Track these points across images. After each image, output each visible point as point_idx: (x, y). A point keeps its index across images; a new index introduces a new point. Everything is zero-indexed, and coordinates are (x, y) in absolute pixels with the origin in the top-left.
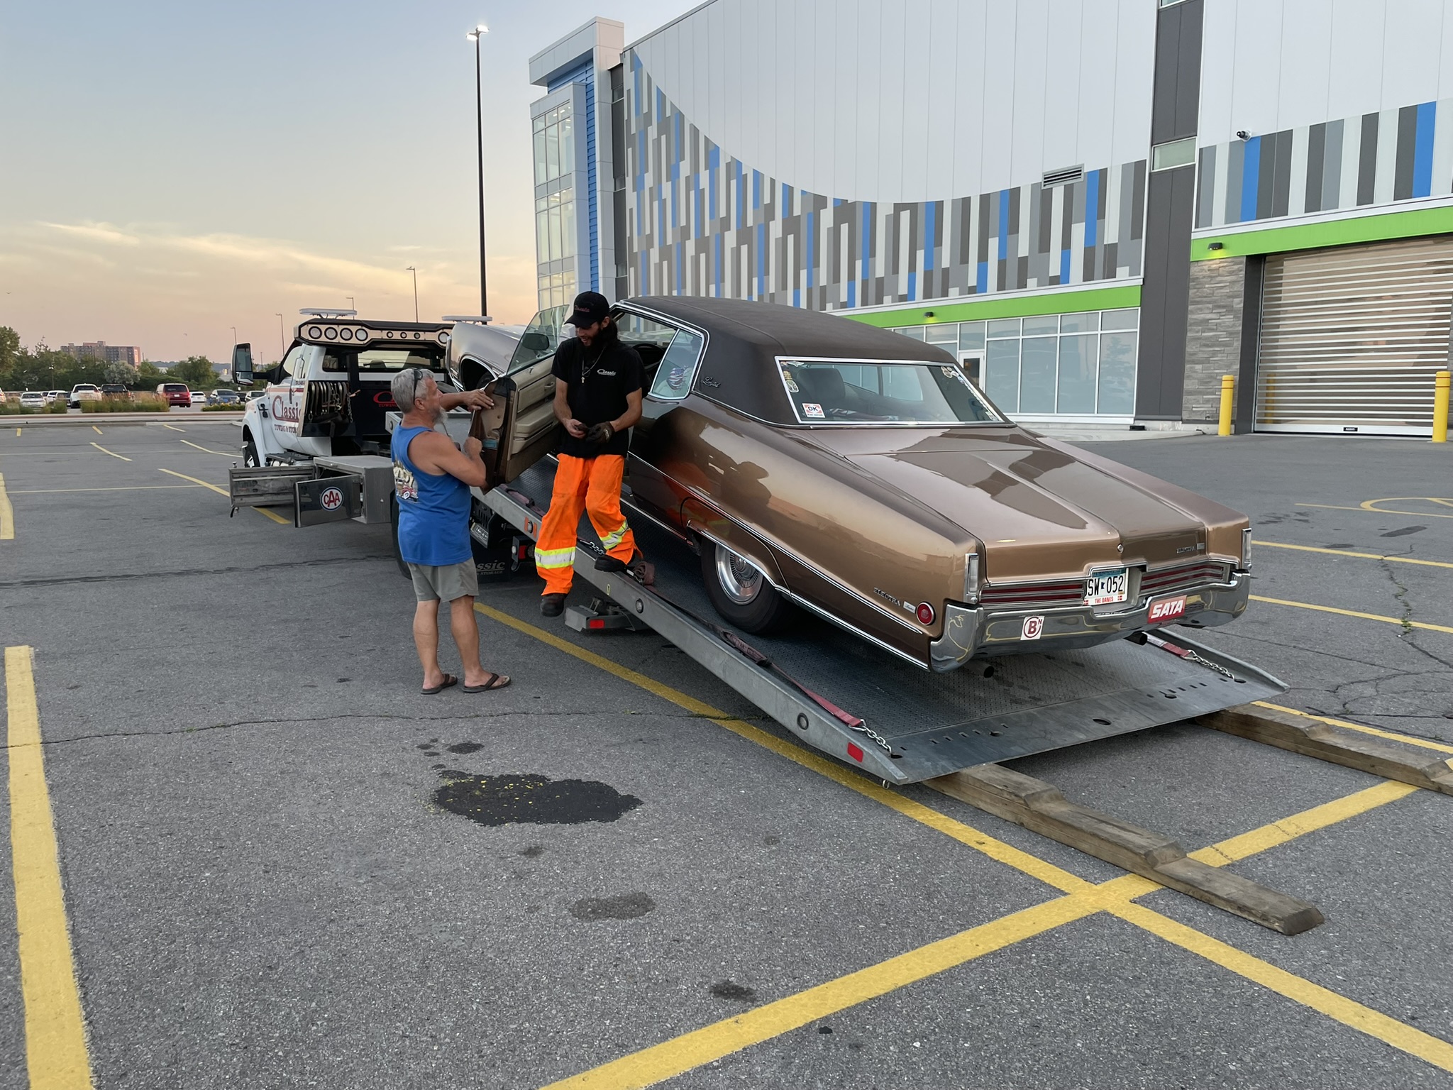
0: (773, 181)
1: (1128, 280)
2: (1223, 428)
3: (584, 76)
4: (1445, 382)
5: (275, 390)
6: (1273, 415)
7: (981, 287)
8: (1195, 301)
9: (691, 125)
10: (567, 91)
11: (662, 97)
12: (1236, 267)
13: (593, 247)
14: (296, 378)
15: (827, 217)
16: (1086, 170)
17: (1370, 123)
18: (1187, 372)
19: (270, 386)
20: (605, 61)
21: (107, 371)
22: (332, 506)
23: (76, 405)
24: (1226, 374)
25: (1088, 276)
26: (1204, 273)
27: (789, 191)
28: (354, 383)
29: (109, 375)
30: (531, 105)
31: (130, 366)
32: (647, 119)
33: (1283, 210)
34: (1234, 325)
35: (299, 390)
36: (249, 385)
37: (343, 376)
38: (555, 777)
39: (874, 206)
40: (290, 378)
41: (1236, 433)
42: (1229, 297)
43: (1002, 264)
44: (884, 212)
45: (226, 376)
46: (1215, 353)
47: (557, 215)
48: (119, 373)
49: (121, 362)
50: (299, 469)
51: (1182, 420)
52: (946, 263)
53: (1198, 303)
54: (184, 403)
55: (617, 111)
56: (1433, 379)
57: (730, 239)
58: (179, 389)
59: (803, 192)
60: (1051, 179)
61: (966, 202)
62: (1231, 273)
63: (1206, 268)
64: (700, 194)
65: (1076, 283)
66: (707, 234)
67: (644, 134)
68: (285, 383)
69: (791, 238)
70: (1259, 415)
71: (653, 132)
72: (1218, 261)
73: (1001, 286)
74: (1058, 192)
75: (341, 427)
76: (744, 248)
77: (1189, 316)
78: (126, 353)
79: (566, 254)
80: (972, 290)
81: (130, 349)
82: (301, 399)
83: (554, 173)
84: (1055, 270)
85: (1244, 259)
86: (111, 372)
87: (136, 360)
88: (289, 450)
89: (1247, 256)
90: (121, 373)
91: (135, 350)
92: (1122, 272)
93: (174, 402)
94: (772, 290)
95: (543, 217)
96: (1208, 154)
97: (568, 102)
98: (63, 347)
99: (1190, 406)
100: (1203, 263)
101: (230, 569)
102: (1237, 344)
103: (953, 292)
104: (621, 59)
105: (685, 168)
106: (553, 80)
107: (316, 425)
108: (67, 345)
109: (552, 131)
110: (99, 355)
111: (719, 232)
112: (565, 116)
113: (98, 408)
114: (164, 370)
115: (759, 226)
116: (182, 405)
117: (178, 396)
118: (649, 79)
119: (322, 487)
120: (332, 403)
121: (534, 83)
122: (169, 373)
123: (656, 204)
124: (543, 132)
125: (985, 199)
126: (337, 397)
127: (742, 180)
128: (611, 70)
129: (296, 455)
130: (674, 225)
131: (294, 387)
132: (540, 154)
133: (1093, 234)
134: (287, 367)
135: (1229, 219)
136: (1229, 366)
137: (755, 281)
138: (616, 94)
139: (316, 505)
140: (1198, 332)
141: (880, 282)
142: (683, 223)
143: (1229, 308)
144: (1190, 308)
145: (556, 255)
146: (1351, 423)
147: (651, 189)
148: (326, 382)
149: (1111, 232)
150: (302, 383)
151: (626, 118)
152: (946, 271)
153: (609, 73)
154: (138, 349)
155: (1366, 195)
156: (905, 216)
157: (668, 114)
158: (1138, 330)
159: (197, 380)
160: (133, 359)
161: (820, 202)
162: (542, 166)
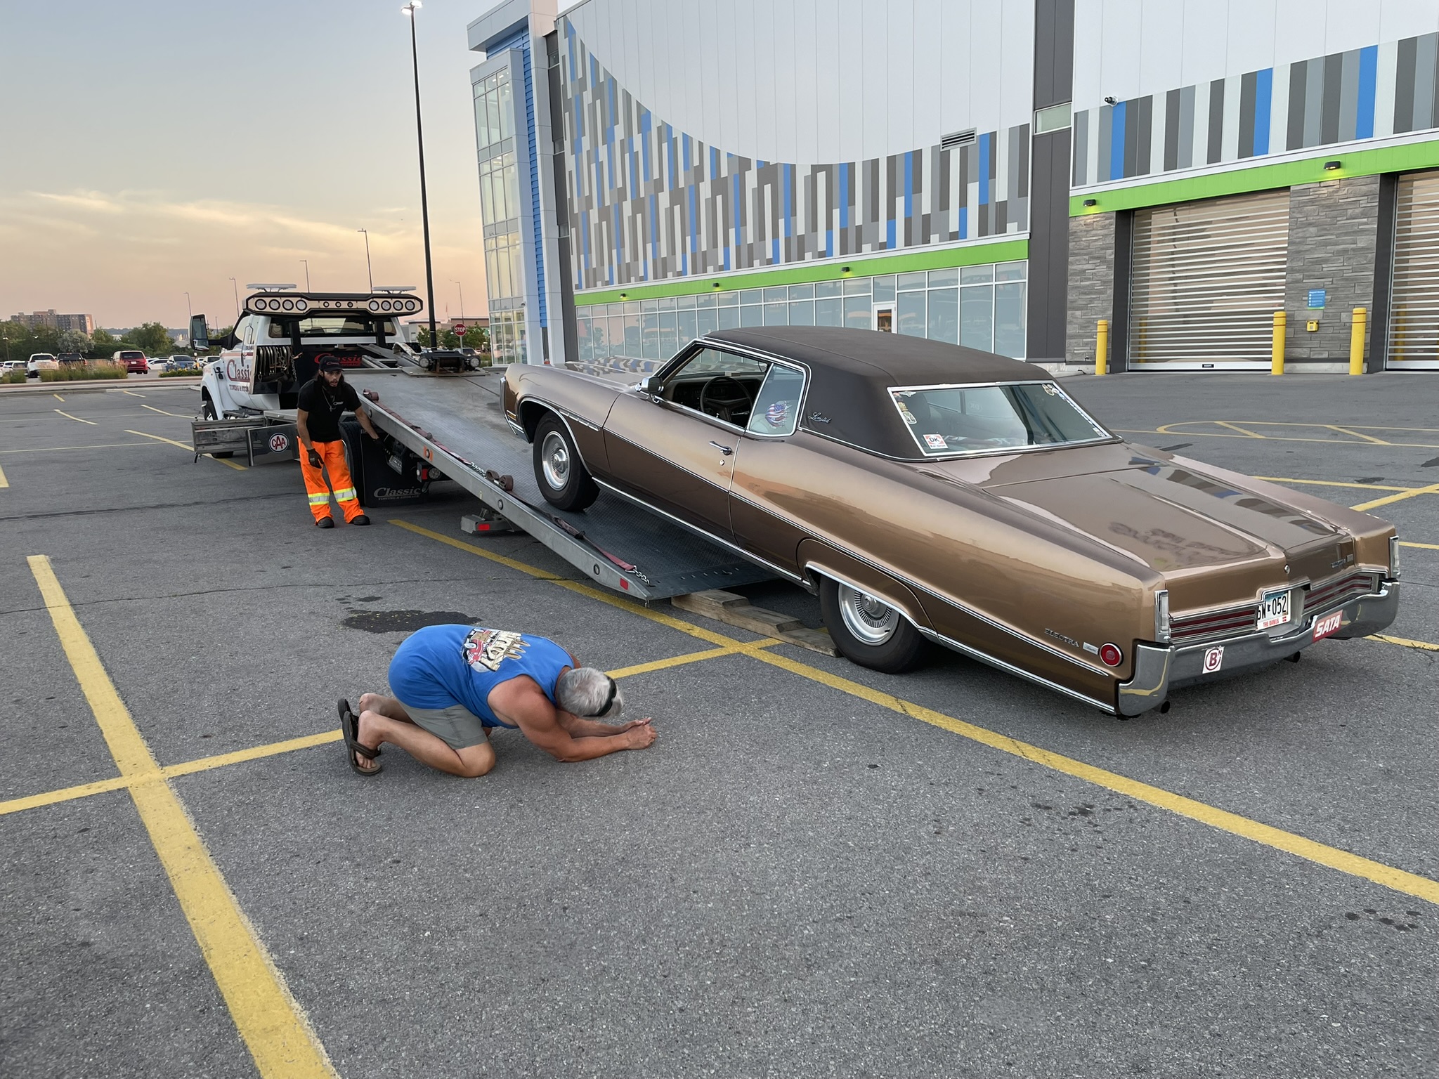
0: (701, 144)
1: (1017, 234)
2: (1100, 368)
3: (520, 43)
4: (1282, 321)
5: (228, 355)
6: (1145, 355)
7: (890, 244)
8: (1074, 254)
9: (624, 90)
10: (504, 56)
11: (595, 63)
12: (1107, 222)
13: (536, 208)
14: (246, 343)
15: (751, 178)
16: (978, 133)
17: (1217, 88)
18: (1069, 318)
19: (224, 351)
20: (540, 28)
21: (61, 340)
22: (279, 449)
23: (34, 374)
24: (1102, 319)
25: (983, 232)
26: (1080, 227)
27: (715, 153)
28: (296, 347)
29: (63, 344)
30: (471, 71)
31: (83, 334)
32: (582, 85)
33: (1145, 170)
34: (1107, 275)
35: (249, 354)
36: (205, 351)
37: (288, 341)
38: (427, 611)
39: (793, 167)
40: (241, 344)
41: (1111, 373)
42: (1102, 249)
43: (908, 221)
44: (802, 174)
45: (182, 341)
46: (1091, 301)
47: (500, 177)
48: (72, 342)
49: (74, 330)
50: (251, 421)
51: (1065, 362)
52: (859, 221)
53: (1076, 255)
54: (142, 369)
55: (553, 76)
56: (1272, 319)
57: (664, 199)
58: (136, 356)
59: (729, 155)
60: (948, 141)
61: (875, 163)
62: (1104, 227)
63: (1082, 223)
64: (634, 157)
65: (973, 239)
66: (642, 195)
67: (580, 99)
68: (237, 349)
69: (719, 198)
70: (1133, 355)
71: (588, 97)
72: (1092, 216)
73: (908, 242)
74: (955, 153)
75: (287, 385)
76: (677, 208)
77: (1070, 267)
78: (78, 321)
79: (511, 216)
80: (883, 246)
81: (82, 317)
82: (251, 361)
83: (495, 138)
84: (954, 226)
85: (1114, 215)
86: (64, 341)
87: (89, 328)
88: (243, 407)
89: (1117, 211)
90: (75, 341)
91: (87, 318)
92: (1012, 227)
93: (131, 370)
94: (704, 248)
95: (487, 180)
96: (1081, 118)
97: (505, 68)
98: (13, 317)
99: (1072, 349)
100: (1080, 218)
101: (197, 503)
102: (1110, 292)
103: (867, 248)
104: (556, 26)
105: (619, 133)
106: (491, 46)
107: (265, 384)
108: (17, 315)
109: (492, 96)
110: (52, 325)
111: (653, 193)
112: (504, 81)
113: (57, 377)
114: (118, 337)
115: (690, 187)
116: (139, 372)
117: (135, 363)
118: (583, 45)
119: (270, 433)
120: (278, 365)
121: (473, 49)
122: (123, 340)
123: (593, 166)
124: (484, 97)
125: (891, 160)
126: (282, 359)
127: (673, 144)
128: (547, 37)
129: (250, 411)
130: (611, 187)
131: (245, 352)
132: (482, 119)
133: (985, 193)
134: (238, 334)
135: (1101, 178)
136: (1104, 311)
137: (688, 239)
138: (552, 60)
139: (266, 450)
140: (1077, 281)
141: (801, 238)
142: (620, 185)
143: (1103, 260)
144: (1070, 259)
145: (501, 217)
146: (1208, 361)
147: (588, 152)
148: (272, 346)
149: (1002, 191)
150: (251, 348)
151: (562, 83)
152: (859, 228)
153: (545, 39)
154: (90, 316)
155: (1214, 155)
156: (822, 176)
157: (602, 80)
158: (1027, 280)
159: (152, 346)
160: (85, 327)
161: (744, 164)
162: (484, 130)
